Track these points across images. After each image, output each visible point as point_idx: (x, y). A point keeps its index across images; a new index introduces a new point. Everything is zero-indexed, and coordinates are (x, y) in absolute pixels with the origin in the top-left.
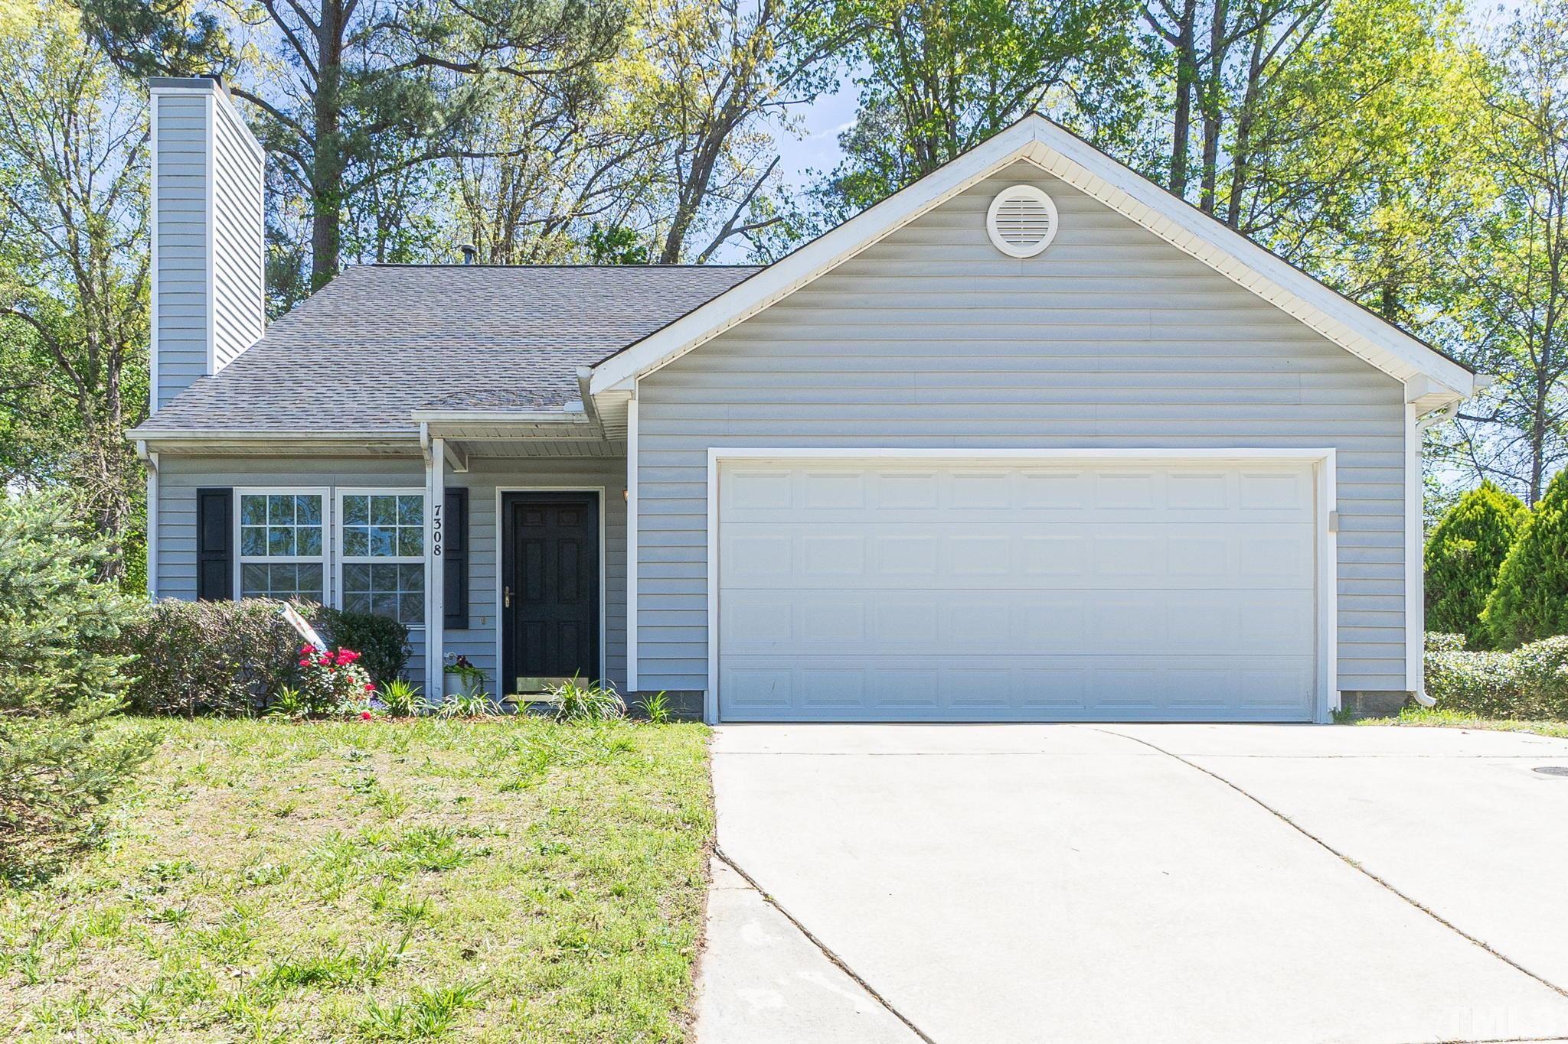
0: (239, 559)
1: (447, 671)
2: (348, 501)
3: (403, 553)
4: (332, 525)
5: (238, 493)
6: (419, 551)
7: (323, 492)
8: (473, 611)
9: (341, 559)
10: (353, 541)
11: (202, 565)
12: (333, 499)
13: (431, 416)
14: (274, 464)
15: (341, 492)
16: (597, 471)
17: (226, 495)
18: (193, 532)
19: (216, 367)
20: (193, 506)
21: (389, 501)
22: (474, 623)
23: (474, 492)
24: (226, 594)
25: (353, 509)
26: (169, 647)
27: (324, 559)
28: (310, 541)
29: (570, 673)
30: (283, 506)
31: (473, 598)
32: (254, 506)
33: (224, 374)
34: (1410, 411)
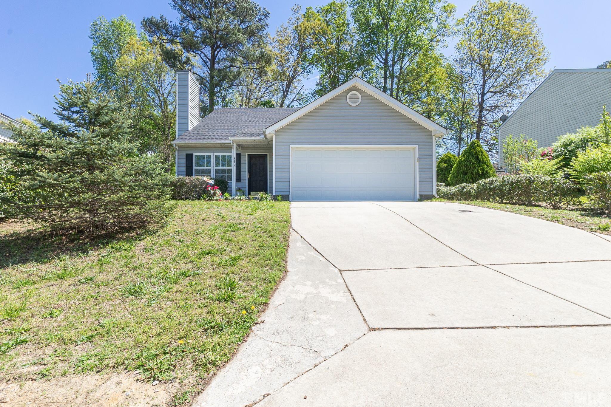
0: (194, 168)
1: (236, 191)
2: (216, 156)
3: (227, 167)
4: (213, 161)
5: (194, 154)
6: (231, 166)
7: (211, 154)
8: (242, 178)
9: (215, 168)
10: (217, 164)
11: (187, 169)
12: (213, 156)
13: (233, 139)
14: (201, 148)
15: (215, 154)
16: (267, 150)
17: (192, 155)
18: (185, 162)
19: (190, 129)
20: (185, 157)
21: (224, 156)
22: (242, 181)
23: (242, 154)
24: (191, 175)
25: (217, 158)
26: (180, 186)
27: (211, 168)
28: (209, 164)
29: (262, 191)
30: (203, 157)
31: (242, 176)
32: (197, 157)
33: (191, 130)
34: (433, 137)
